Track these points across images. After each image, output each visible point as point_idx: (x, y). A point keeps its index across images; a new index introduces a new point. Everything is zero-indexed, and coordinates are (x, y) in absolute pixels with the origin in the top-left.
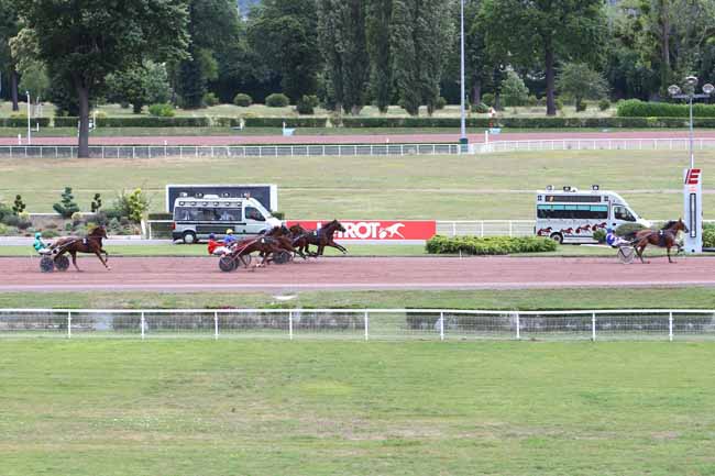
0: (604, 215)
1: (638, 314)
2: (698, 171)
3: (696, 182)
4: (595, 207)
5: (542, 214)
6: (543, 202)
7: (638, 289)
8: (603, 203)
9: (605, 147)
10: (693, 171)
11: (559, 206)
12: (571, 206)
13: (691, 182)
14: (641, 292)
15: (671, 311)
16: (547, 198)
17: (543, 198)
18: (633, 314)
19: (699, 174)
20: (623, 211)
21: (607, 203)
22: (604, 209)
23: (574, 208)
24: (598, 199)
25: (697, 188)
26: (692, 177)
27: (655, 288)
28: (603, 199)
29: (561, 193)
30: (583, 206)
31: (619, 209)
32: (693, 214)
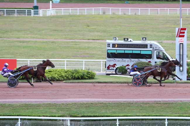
0: (150, 56)
1: (146, 119)
2: (185, 29)
3: (183, 36)
4: (143, 51)
6: (111, 48)
7: (146, 104)
8: (149, 49)
9: (127, 13)
10: (182, 29)
11: (121, 50)
12: (128, 50)
13: (180, 36)
14: (147, 105)
15: (166, 118)
16: (114, 45)
17: (111, 45)
18: (142, 119)
19: (186, 31)
20: (161, 54)
21: (151, 49)
22: (150, 53)
23: (131, 52)
24: (145, 46)
25: (184, 40)
26: (181, 33)
27: (157, 103)
28: (149, 46)
29: (122, 42)
30: (136, 51)
31: (159, 53)
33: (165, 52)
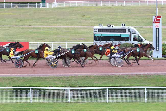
1: (129, 89)
2: (160, 17)
3: (159, 22)
4: (123, 35)
5: (96, 38)
6: (97, 32)
7: (129, 76)
8: (127, 33)
9: (114, 5)
10: (158, 17)
11: (105, 34)
12: (111, 34)
13: (156, 23)
14: (131, 78)
15: (145, 87)
16: (99, 30)
17: (97, 30)
19: (161, 19)
21: (129, 33)
22: (128, 36)
23: (113, 35)
24: (125, 31)
26: (157, 20)
27: (138, 76)
28: (127, 31)
29: (106, 27)
30: (117, 34)
31: (135, 36)
32: (157, 39)
33: (140, 35)
